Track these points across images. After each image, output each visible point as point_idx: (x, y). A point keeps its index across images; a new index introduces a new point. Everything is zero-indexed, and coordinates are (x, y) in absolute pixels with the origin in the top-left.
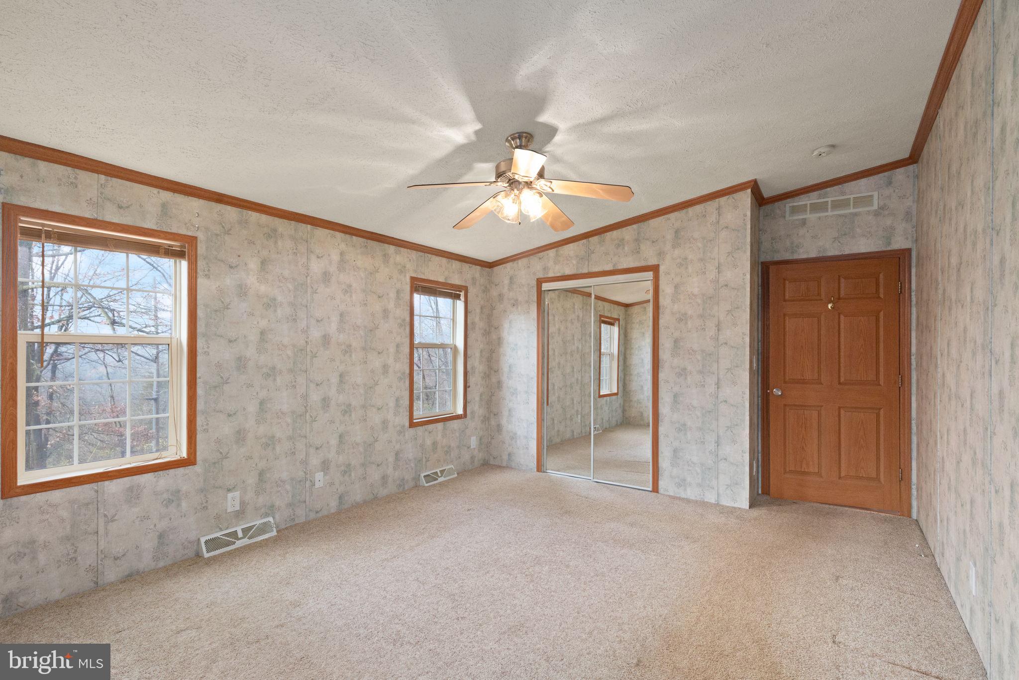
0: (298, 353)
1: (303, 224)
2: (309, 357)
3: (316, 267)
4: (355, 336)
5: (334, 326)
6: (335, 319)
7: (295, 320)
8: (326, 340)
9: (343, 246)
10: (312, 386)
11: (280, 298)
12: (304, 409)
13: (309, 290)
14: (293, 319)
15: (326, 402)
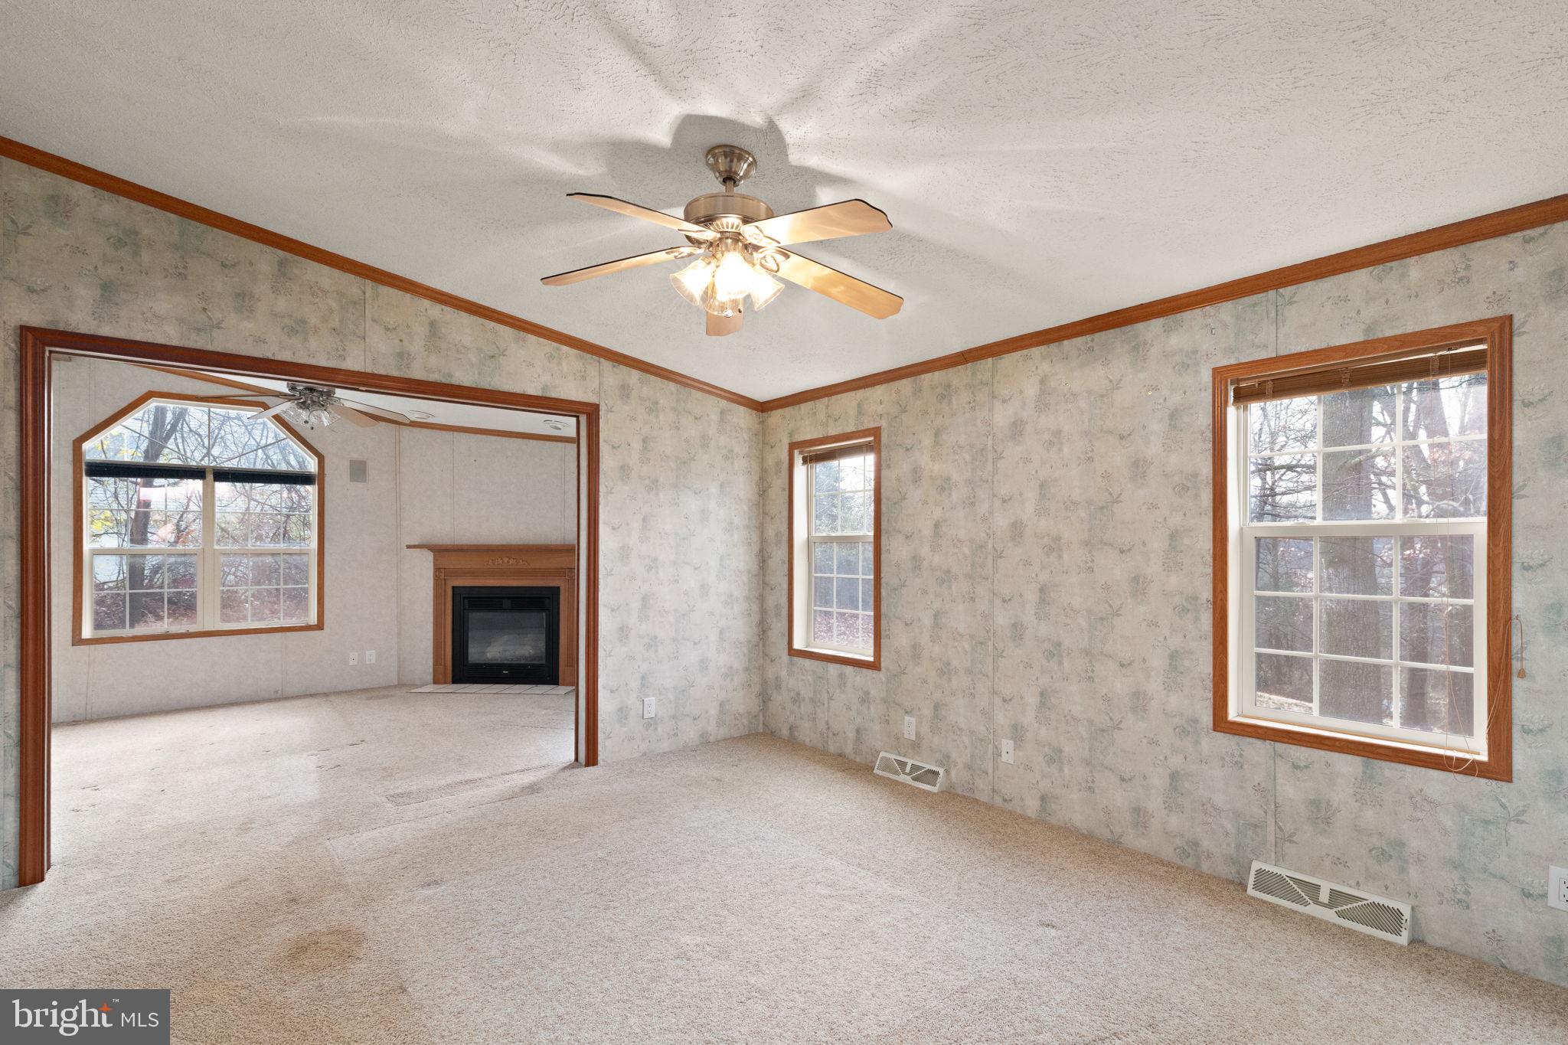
0: (977, 550)
1: (981, 361)
2: (990, 558)
3: (1002, 417)
4: (1068, 520)
5: (1030, 507)
6: (1031, 494)
7: (973, 504)
8: (1017, 530)
9: (1045, 367)
10: (998, 602)
11: (955, 477)
12: (986, 634)
13: (990, 456)
14: (971, 502)
15: (1017, 630)
